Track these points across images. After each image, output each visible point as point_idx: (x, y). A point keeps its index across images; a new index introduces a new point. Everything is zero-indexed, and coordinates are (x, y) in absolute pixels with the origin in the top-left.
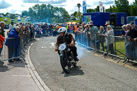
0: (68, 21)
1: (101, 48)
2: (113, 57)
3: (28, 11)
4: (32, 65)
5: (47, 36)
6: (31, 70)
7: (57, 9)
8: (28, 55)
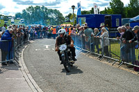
0: (62, 23)
1: (96, 50)
2: (108, 59)
3: (22, 13)
4: (25, 68)
5: (41, 38)
6: (24, 73)
7: (51, 11)
8: (22, 57)
